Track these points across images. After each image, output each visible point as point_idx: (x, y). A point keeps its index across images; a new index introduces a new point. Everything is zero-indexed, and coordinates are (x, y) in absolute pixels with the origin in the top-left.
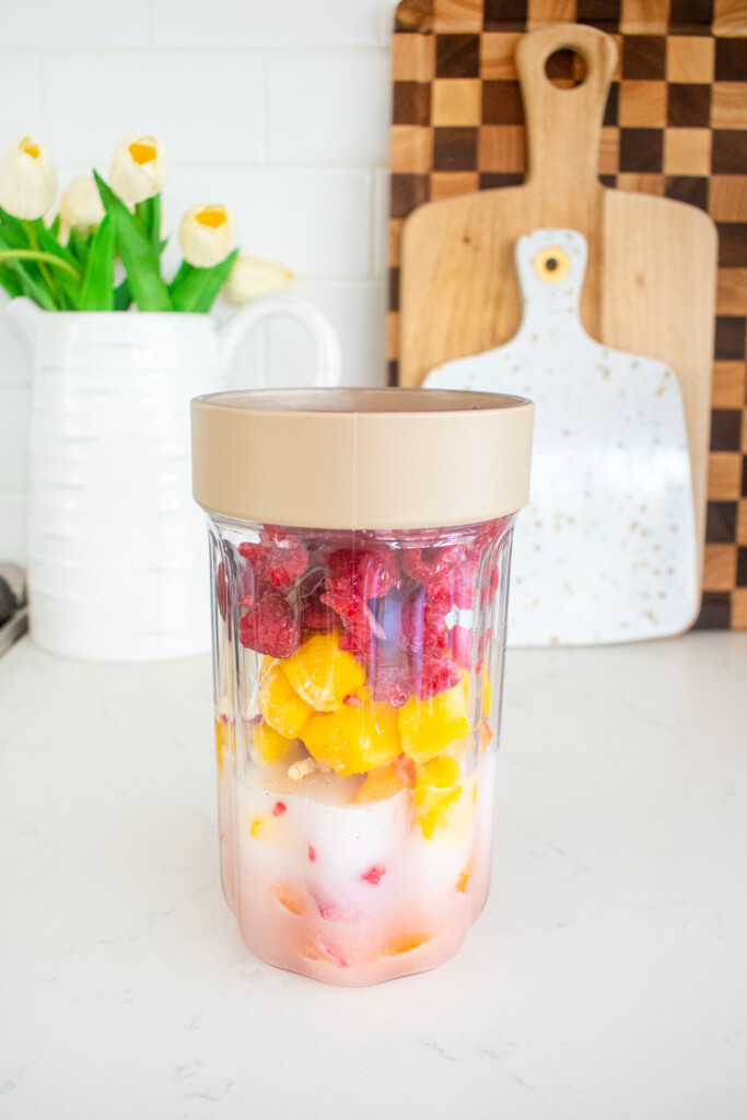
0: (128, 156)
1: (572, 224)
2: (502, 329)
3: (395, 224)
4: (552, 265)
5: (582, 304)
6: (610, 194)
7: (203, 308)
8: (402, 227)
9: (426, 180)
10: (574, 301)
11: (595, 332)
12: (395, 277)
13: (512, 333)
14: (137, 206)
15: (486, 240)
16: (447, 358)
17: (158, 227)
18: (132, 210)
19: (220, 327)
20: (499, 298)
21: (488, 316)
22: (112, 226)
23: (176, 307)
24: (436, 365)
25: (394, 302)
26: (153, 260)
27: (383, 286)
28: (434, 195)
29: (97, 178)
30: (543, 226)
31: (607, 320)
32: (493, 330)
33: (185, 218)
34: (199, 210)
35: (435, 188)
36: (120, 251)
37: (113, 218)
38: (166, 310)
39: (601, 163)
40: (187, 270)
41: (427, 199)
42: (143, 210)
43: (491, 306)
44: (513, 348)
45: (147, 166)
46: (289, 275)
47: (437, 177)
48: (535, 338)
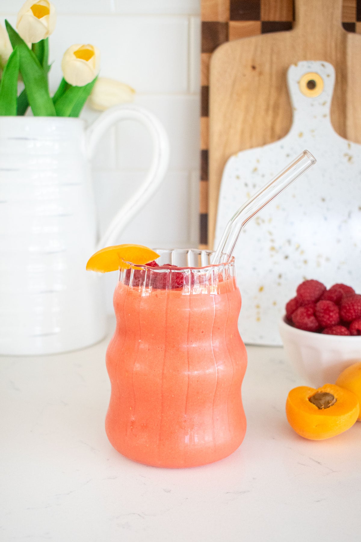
0: (31, 13)
1: (326, 57)
2: (278, 129)
3: (205, 56)
4: (311, 85)
5: (332, 112)
6: (351, 36)
7: (75, 114)
8: (210, 58)
9: (226, 25)
10: (327, 109)
11: (342, 131)
12: (205, 92)
13: (286, 131)
14: (33, 45)
15: (267, 68)
16: (241, 149)
17: (47, 57)
18: (30, 46)
19: (87, 127)
20: (276, 107)
21: (269, 119)
22: (18, 58)
23: (58, 113)
24: (235, 153)
25: (205, 110)
26: (43, 81)
27: (197, 98)
28: (231, 37)
29: (7, 24)
30: (305, 58)
31: (350, 122)
32: (273, 129)
33: (66, 53)
34: (76, 48)
35: (231, 31)
36: (22, 75)
37: (18, 53)
38: (52, 115)
39: (344, 15)
40: (65, 87)
41: (227, 39)
42: (37, 48)
43: (271, 112)
44: (286, 141)
45: (43, 20)
46: (133, 91)
47: (233, 24)
48: (301, 135)
